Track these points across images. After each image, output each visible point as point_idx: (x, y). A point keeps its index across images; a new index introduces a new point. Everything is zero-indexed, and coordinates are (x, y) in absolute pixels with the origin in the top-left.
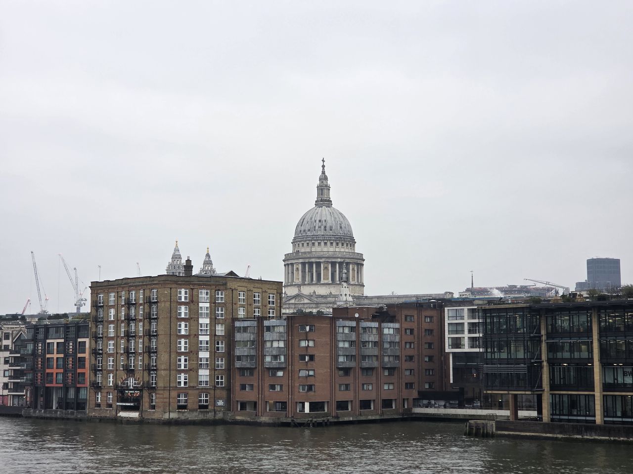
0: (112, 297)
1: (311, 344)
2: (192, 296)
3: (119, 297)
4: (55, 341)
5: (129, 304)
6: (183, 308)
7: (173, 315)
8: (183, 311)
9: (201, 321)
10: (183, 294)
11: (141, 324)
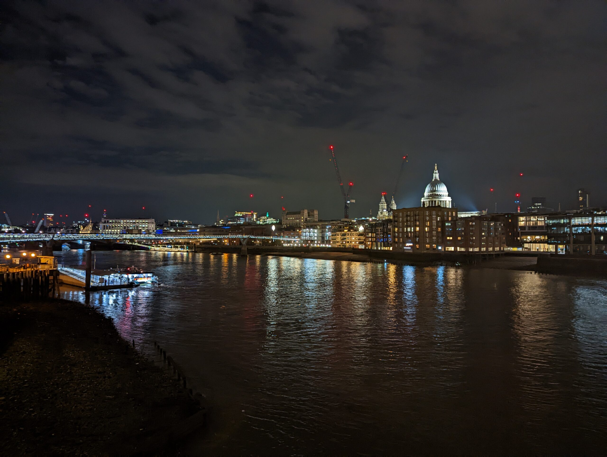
0: (401, 214)
1: (474, 229)
2: (430, 213)
3: (403, 214)
4: (379, 228)
5: (407, 216)
6: (427, 217)
7: (424, 219)
8: (428, 218)
9: (433, 221)
10: (427, 213)
11: (412, 223)
